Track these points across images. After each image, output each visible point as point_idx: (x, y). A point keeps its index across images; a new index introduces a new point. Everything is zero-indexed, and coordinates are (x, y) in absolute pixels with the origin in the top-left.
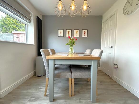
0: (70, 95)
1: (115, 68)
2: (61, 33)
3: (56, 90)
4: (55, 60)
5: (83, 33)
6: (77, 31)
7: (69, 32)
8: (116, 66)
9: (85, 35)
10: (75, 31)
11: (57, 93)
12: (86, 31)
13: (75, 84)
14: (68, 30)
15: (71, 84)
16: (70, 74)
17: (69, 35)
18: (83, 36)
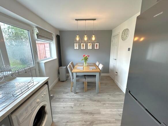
0: (85, 91)
1: (116, 75)
2: (76, 46)
3: (77, 89)
4: (77, 73)
5: (95, 46)
6: (90, 44)
7: (83, 45)
8: (116, 74)
9: (97, 48)
10: (89, 44)
11: (77, 90)
12: (98, 44)
13: (87, 85)
14: (83, 44)
15: (85, 85)
16: (85, 79)
17: (83, 48)
18: (95, 48)
